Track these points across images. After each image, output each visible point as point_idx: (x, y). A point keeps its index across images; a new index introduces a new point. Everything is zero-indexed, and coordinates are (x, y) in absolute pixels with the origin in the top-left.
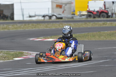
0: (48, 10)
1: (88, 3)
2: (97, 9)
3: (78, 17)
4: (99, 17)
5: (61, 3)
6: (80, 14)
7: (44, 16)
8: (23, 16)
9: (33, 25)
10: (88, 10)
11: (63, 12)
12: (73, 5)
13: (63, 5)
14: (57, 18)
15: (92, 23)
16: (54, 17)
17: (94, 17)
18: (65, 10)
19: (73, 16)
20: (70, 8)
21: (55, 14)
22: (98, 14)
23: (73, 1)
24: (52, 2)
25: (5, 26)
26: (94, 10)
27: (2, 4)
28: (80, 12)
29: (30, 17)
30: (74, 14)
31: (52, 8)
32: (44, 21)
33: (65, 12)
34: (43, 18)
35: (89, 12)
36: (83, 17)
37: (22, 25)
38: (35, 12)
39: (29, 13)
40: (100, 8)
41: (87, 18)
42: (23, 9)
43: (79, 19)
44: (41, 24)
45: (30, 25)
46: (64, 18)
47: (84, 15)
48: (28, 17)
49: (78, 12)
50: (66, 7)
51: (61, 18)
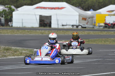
0: (76, 21)
1: (105, 17)
2: (112, 22)
3: (98, 27)
4: (113, 28)
5: (86, 17)
6: (99, 25)
7: (73, 26)
8: (58, 25)
9: (63, 32)
10: (105, 22)
11: (87, 23)
12: (94, 19)
13: (87, 19)
14: (83, 27)
15: (106, 32)
16: (80, 26)
17: (109, 28)
18: (88, 22)
19: (94, 26)
20: (92, 20)
21: (81, 24)
22: (112, 26)
23: (94, 16)
24: (79, 16)
25: (43, 31)
26: (110, 23)
27: (43, 15)
28: (99, 24)
29: (63, 25)
30: (95, 25)
31: (79, 20)
32: (73, 29)
33: (88, 23)
34: (72, 27)
35: (105, 24)
36: (101, 27)
37: (55, 31)
38: (67, 23)
39: (62, 23)
40: (114, 21)
41: (104, 28)
42: (58, 20)
43: (98, 29)
44: (69, 31)
45: (61, 31)
46: (87, 28)
47: (102, 26)
48: (61, 26)
49: (98, 24)
50: (89, 19)
51: (86, 28)
